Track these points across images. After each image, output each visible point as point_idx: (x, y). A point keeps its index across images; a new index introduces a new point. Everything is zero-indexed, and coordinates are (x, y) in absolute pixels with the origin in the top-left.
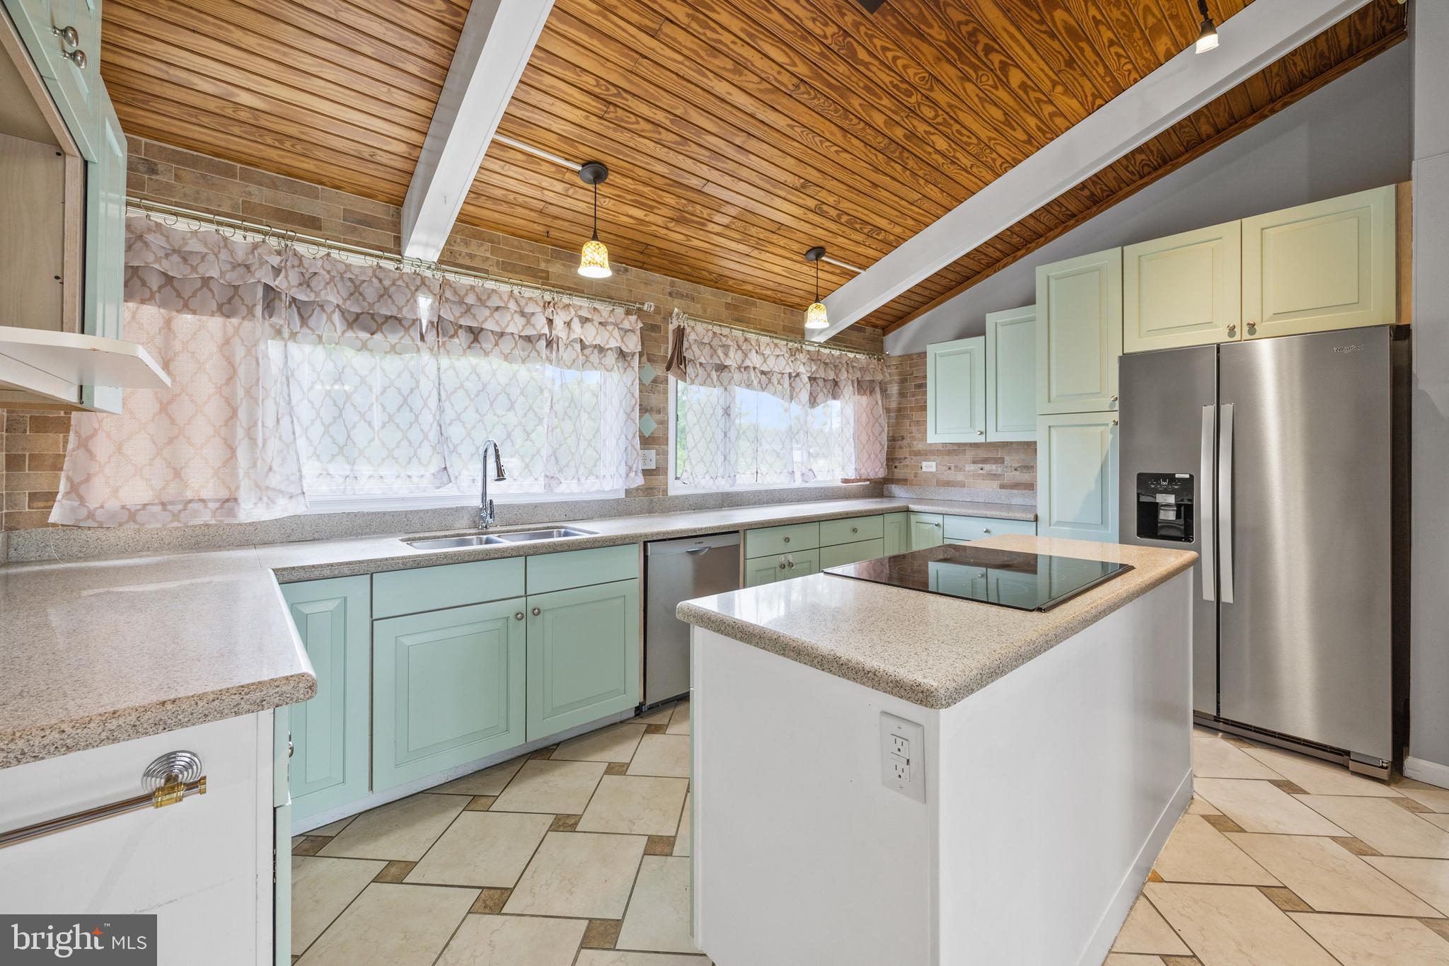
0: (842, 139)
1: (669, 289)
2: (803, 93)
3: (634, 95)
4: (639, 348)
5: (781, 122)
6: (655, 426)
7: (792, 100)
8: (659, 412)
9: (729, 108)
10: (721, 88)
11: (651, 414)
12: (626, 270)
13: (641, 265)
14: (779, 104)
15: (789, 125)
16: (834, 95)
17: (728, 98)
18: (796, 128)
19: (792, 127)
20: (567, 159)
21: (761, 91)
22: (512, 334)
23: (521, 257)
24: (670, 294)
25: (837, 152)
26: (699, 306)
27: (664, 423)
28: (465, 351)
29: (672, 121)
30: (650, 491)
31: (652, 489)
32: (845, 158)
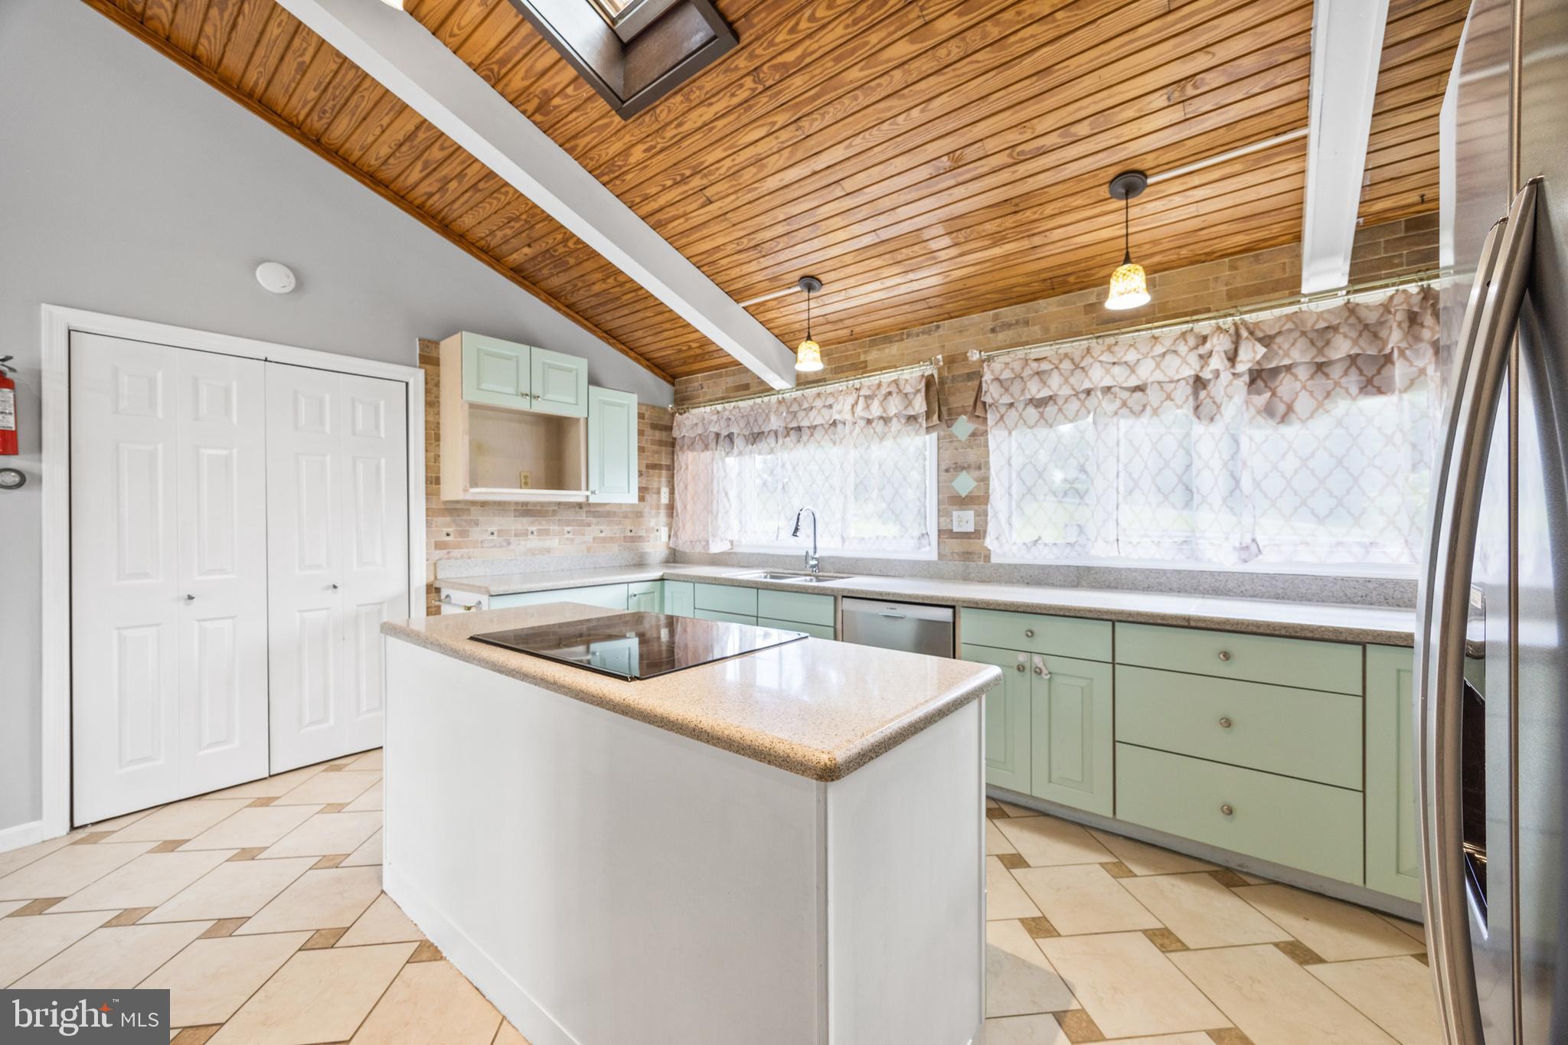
0: (903, 101)
1: (990, 325)
2: (811, 125)
3: (753, 233)
4: (924, 408)
5: (838, 153)
6: (974, 484)
7: (814, 136)
8: (979, 468)
9: (796, 186)
10: (773, 183)
11: (968, 472)
12: (938, 327)
13: (946, 316)
14: (812, 149)
15: (847, 148)
16: (827, 97)
17: (785, 183)
18: (854, 143)
19: (850, 146)
20: (790, 288)
21: (789, 158)
22: (822, 425)
23: (847, 358)
24: (993, 330)
25: (922, 111)
26: (1036, 328)
27: (985, 480)
28: (795, 444)
29: (788, 224)
30: (967, 556)
31: (971, 553)
32: (938, 106)
